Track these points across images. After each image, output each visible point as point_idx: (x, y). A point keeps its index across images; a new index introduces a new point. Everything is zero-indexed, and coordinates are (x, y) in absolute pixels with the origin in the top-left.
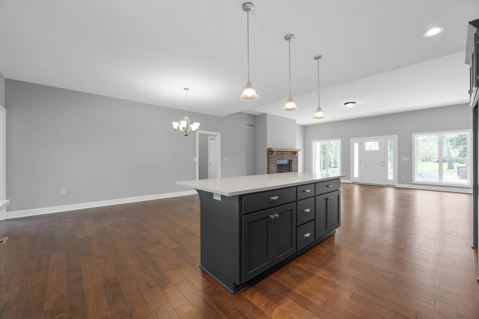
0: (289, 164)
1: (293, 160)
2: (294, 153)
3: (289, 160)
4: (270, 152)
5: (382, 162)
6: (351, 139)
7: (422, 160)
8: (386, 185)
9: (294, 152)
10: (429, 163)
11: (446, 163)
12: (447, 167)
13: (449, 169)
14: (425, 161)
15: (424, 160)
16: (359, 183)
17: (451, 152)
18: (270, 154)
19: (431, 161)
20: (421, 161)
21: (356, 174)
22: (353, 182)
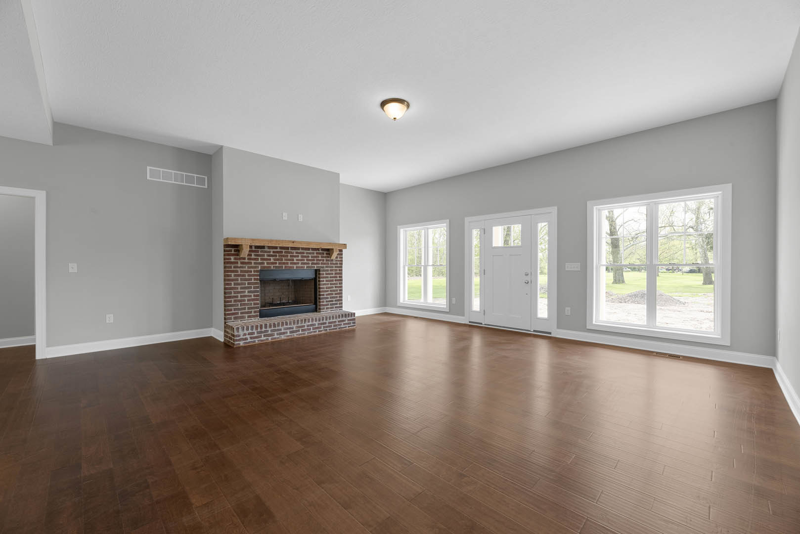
0: (315, 279)
1: (324, 271)
2: (325, 252)
3: (316, 270)
4: (233, 248)
5: (527, 275)
6: (467, 220)
7: (666, 269)
8: (534, 331)
9: (328, 250)
10: (677, 275)
11: (702, 274)
12: (702, 282)
13: (706, 284)
14: (671, 271)
15: (669, 270)
16: (481, 324)
17: (709, 257)
18: (233, 255)
19: (680, 270)
20: (665, 271)
21: (476, 304)
22: (470, 322)
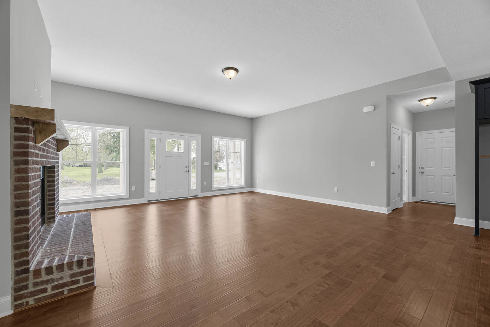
8: (190, 197)
16: (158, 200)
18: (32, 139)
21: (153, 190)
22: (148, 201)
